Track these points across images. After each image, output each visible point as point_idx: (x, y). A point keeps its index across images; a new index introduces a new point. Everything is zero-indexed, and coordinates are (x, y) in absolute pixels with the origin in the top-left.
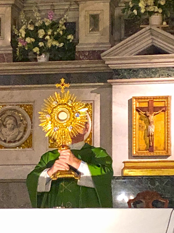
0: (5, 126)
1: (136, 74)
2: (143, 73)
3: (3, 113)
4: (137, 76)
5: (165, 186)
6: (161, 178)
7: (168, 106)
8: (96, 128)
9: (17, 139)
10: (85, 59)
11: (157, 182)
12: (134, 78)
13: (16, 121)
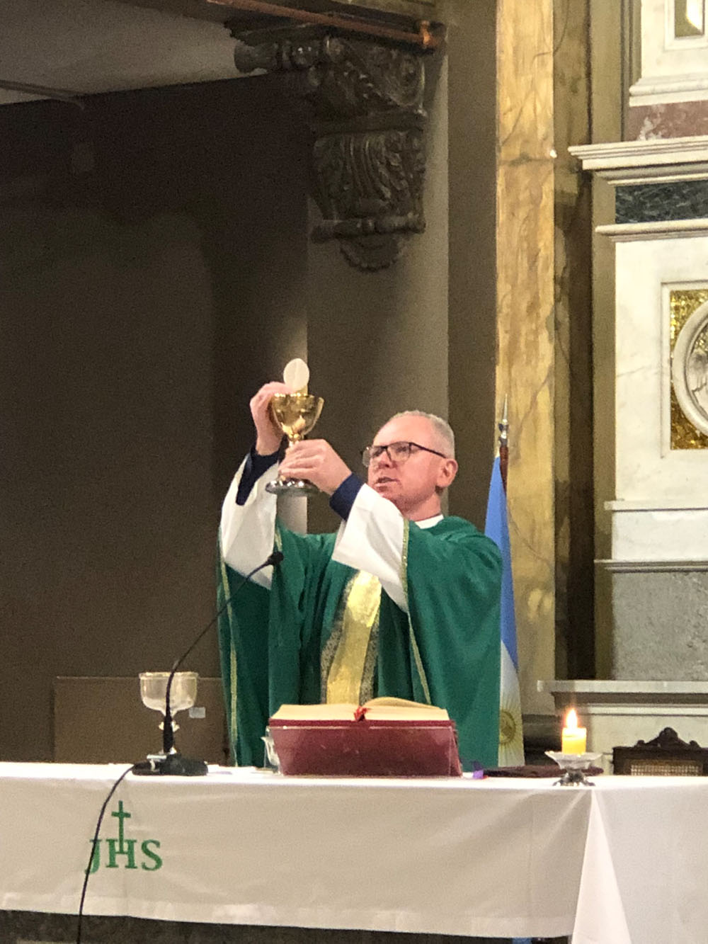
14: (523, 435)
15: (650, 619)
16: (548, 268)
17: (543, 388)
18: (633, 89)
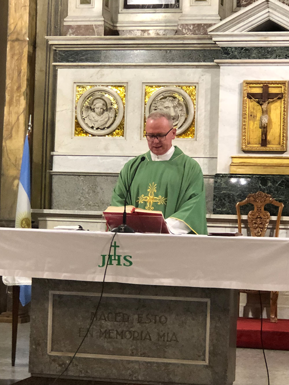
0: (93, 110)
1: (248, 54)
2: (257, 52)
3: (92, 94)
4: (249, 56)
5: (279, 186)
6: (273, 178)
7: (285, 92)
8: (200, 115)
9: (107, 126)
10: (189, 33)
11: (269, 181)
12: (245, 57)
13: (106, 104)
14: (14, 130)
15: (66, 190)
16: (24, 76)
17: (21, 115)
18: (65, 19)
